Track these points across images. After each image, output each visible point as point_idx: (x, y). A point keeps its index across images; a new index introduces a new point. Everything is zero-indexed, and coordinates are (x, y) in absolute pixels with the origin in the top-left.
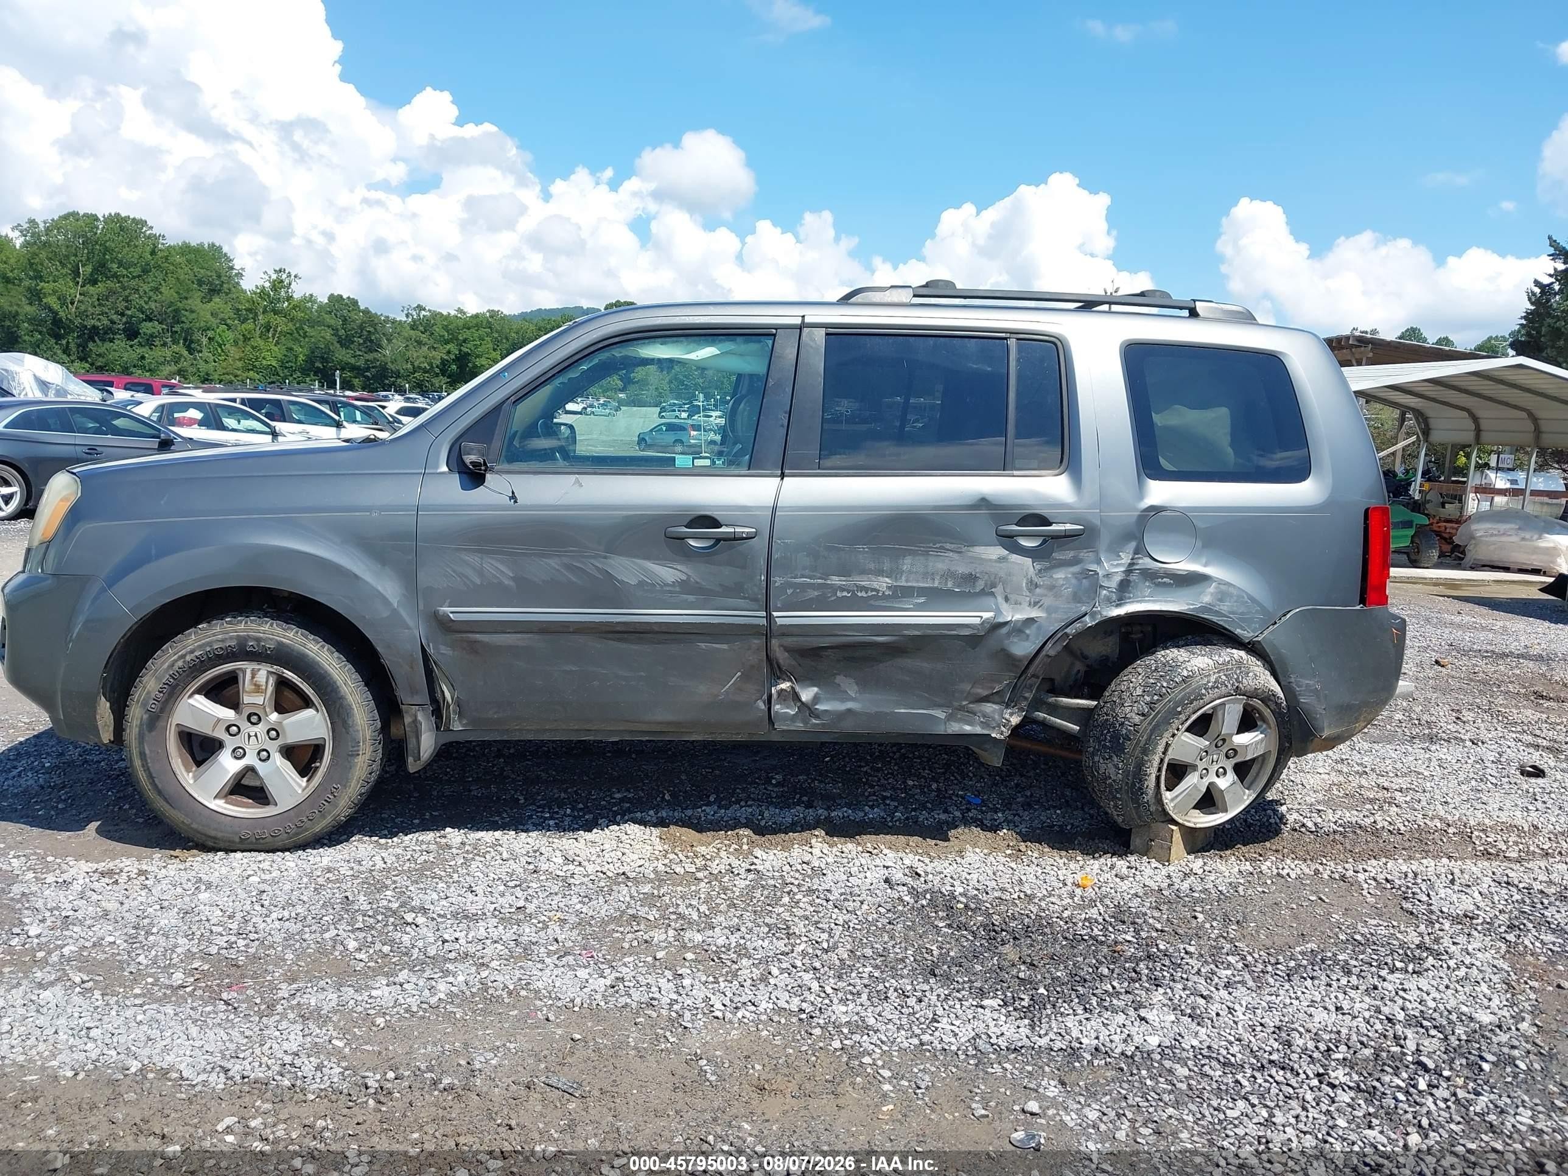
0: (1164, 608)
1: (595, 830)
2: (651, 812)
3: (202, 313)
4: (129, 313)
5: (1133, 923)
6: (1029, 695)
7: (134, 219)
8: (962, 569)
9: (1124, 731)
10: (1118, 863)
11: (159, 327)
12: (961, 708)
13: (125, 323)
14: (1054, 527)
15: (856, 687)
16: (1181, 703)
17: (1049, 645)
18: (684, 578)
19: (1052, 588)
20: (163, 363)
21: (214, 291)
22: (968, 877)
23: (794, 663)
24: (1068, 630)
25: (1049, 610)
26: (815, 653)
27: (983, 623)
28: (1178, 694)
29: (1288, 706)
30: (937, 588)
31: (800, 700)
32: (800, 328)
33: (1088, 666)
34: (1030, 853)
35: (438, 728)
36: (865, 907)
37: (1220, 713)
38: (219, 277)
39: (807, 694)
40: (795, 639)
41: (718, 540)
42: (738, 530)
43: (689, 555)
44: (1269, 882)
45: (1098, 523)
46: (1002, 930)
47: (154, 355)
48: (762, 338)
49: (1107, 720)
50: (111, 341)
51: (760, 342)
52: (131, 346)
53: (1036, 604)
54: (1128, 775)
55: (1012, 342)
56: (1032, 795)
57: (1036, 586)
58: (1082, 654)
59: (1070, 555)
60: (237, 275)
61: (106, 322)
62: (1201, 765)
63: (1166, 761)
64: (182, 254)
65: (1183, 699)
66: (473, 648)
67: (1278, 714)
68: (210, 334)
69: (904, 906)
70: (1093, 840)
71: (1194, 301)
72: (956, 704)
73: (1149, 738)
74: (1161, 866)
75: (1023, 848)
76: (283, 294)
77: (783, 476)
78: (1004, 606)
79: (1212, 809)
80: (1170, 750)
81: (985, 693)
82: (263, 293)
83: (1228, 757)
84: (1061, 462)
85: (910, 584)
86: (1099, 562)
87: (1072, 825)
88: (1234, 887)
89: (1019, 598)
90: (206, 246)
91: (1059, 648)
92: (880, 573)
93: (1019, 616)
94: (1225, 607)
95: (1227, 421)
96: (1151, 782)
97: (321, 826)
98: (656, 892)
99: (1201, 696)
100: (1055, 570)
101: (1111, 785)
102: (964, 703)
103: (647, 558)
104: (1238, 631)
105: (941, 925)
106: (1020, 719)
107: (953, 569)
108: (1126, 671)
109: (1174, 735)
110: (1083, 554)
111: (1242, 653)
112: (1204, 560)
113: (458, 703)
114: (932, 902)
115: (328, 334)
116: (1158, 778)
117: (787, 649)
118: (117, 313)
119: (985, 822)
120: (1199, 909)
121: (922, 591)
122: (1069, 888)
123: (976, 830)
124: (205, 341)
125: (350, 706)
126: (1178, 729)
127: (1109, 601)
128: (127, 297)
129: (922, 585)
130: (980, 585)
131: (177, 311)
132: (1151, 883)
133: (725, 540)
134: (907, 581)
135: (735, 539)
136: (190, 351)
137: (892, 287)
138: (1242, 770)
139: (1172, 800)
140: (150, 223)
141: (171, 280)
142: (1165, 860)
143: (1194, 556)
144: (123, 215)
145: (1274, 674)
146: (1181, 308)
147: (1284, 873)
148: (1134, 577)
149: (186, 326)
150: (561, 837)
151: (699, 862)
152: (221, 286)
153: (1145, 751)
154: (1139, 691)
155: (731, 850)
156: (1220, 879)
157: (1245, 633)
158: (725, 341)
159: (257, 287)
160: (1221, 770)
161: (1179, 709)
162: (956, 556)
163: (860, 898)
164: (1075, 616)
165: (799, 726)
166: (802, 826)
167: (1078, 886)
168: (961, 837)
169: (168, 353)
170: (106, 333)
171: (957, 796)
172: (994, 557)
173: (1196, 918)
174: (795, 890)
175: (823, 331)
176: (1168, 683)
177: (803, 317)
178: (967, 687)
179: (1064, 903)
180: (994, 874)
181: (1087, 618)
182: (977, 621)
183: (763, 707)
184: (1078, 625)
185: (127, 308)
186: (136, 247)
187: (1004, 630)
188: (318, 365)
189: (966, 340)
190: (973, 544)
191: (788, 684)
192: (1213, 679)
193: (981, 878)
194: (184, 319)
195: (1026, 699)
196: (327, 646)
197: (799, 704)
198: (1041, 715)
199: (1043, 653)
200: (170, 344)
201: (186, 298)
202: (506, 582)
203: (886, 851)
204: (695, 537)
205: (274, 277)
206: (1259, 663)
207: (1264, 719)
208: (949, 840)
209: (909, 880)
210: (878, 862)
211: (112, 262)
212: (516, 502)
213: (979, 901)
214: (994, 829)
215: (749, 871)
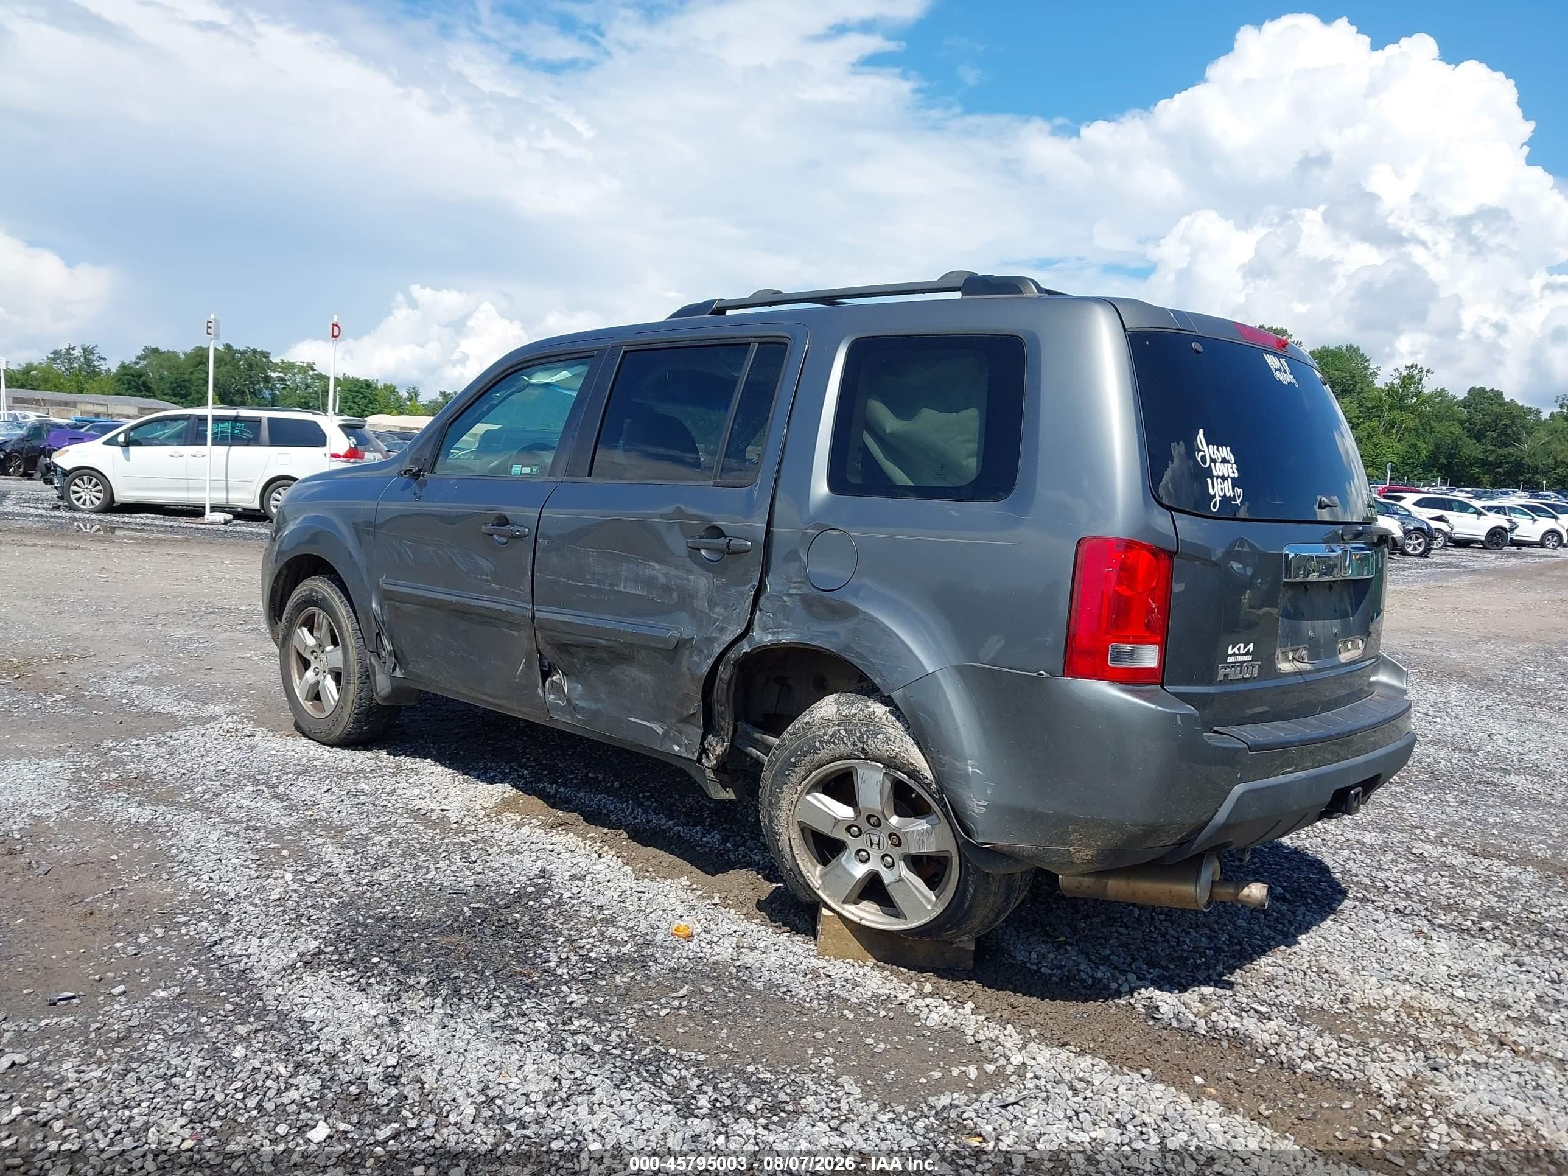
8: (662, 580)
12: (672, 726)
16: (795, 752)
17: (721, 668)
18: (493, 569)
19: (726, 607)
24: (730, 655)
25: (721, 631)
28: (794, 742)
30: (645, 597)
31: (564, 694)
40: (550, 633)
43: (495, 549)
45: (763, 539)
57: (715, 604)
59: (740, 572)
62: (854, 843)
65: (796, 749)
72: (668, 720)
73: (771, 789)
76: (1412, 389)
81: (686, 713)
83: (893, 844)
89: (702, 615)
90: (1344, 348)
92: (604, 576)
99: (815, 750)
100: (729, 589)
102: (674, 721)
106: (723, 749)
107: (655, 578)
109: (796, 792)
110: (751, 573)
115: (1457, 429)
117: (547, 642)
127: (766, 628)
129: (634, 592)
130: (675, 597)
139: (821, 876)
145: (918, 743)
152: (1356, 385)
157: (885, 685)
159: (1386, 384)
160: (888, 858)
164: (733, 638)
165: (567, 719)
178: (672, 704)
181: (745, 643)
183: (541, 694)
184: (738, 649)
187: (689, 647)
188: (1443, 460)
191: (557, 677)
192: (830, 731)
197: (566, 697)
199: (718, 676)
204: (497, 533)
205: (1405, 373)
212: (419, 500)
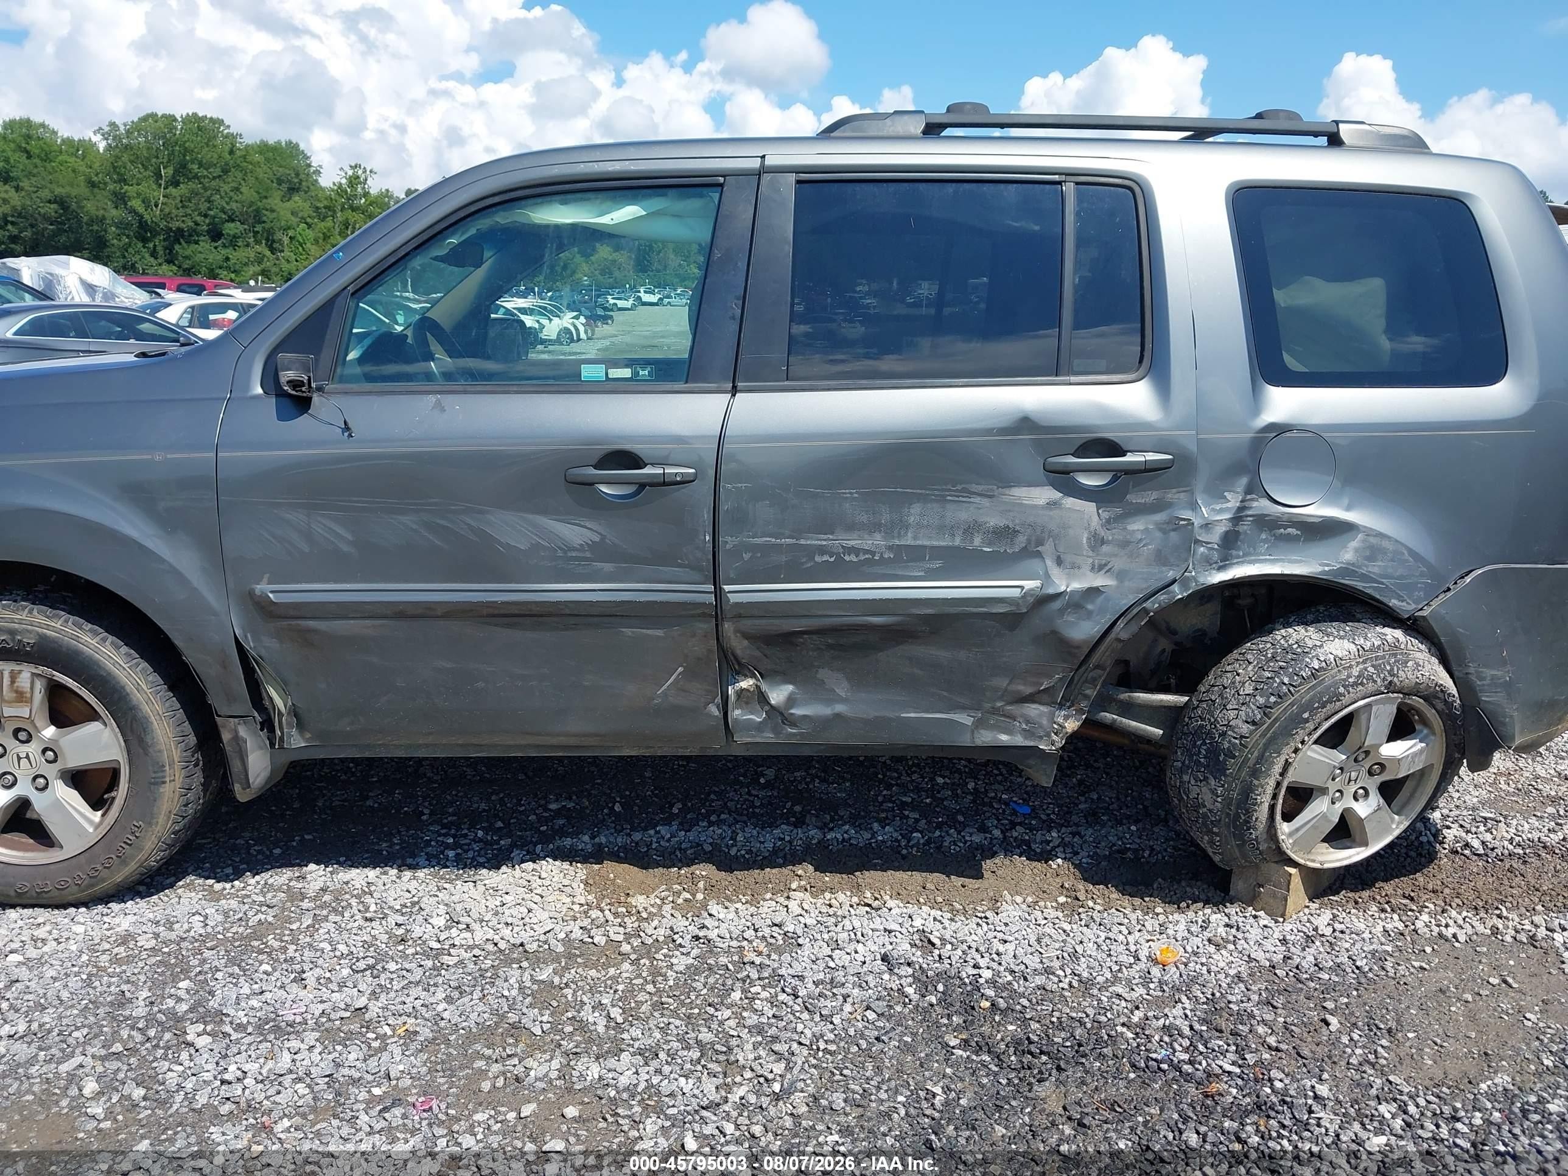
0: (1287, 572)
1: (504, 868)
2: (586, 838)
3: (282, 213)
4: (212, 213)
5: (1235, 1034)
6: (1092, 692)
7: (211, 118)
8: (994, 521)
9: (1226, 745)
10: (1213, 918)
11: (241, 228)
12: (995, 711)
13: (208, 225)
14: (1129, 458)
15: (845, 684)
16: (1308, 707)
17: (1121, 624)
18: (597, 539)
19: (1124, 544)
20: (246, 264)
21: (293, 190)
22: (1001, 948)
23: (757, 653)
24: (1147, 605)
25: (1121, 576)
26: (787, 639)
27: (1024, 597)
28: (1304, 693)
29: (1463, 706)
30: (958, 548)
31: (769, 703)
32: (759, 173)
33: (1176, 644)
34: (1091, 903)
35: (272, 745)
36: (848, 1008)
37: (1363, 717)
38: (297, 175)
39: (778, 695)
40: (757, 622)
41: (642, 486)
42: (670, 470)
43: (601, 506)
44: (1428, 950)
45: (1193, 448)
46: (1042, 1053)
47: (237, 256)
48: (705, 190)
49: (1201, 726)
50: (197, 243)
51: (701, 196)
52: (216, 248)
53: (1101, 567)
54: (1230, 804)
55: (1069, 188)
56: (1099, 798)
57: (1103, 542)
58: (1168, 628)
59: (1151, 497)
60: (314, 172)
61: (191, 224)
62: (1332, 787)
63: (1285, 784)
64: (261, 153)
65: (1311, 701)
66: (306, 638)
67: (1447, 716)
68: (291, 233)
69: (905, 1004)
70: (1179, 882)
71: (1337, 123)
72: (988, 706)
73: (1261, 757)
74: (1272, 924)
75: (1081, 896)
76: (359, 190)
77: (734, 391)
78: (1055, 572)
79: (1346, 842)
80: (1291, 771)
81: (1028, 690)
82: (340, 190)
83: (1371, 773)
84: (1141, 362)
85: (919, 542)
86: (1194, 506)
87: (1152, 849)
88: (1379, 958)
89: (1079, 560)
90: (283, 144)
91: (1134, 628)
92: (874, 527)
93: (1076, 585)
94: (1375, 568)
95: (1382, 299)
96: (1263, 812)
97: (122, 875)
98: (557, 980)
99: (1338, 697)
100: (1130, 520)
101: (1205, 816)
102: (999, 704)
103: (544, 512)
104: (1394, 602)
105: (953, 1042)
106: (1078, 724)
107: (981, 520)
108: (1230, 657)
109: (1296, 751)
110: (1171, 495)
111: (1398, 633)
112: (1346, 501)
113: (295, 712)
114: (945, 1000)
116: (1272, 808)
117: (746, 636)
118: (200, 214)
119: (1033, 846)
120: (1330, 1005)
121: (937, 552)
122: (1142, 965)
123: (1020, 861)
124: (286, 240)
125: (146, 718)
126: (1303, 742)
127: (1209, 563)
128: (209, 198)
129: (936, 543)
130: (1021, 540)
131: (257, 211)
132: (1259, 955)
133: (652, 485)
134: (915, 538)
135: (664, 484)
136: (273, 250)
137: (896, 112)
138: (1390, 791)
139: (1290, 835)
140: (227, 122)
141: (251, 180)
142: (1279, 913)
143: (1331, 498)
144: (200, 115)
145: (1445, 662)
146: (1316, 134)
147: (1449, 932)
148: (1245, 527)
149: (267, 226)
150: (458, 877)
151: (631, 923)
152: (300, 184)
153: (1255, 773)
154: (1249, 689)
155: (680, 901)
156: (1358, 946)
157: (1404, 606)
158: (650, 196)
159: (334, 184)
160: (1361, 791)
161: (1306, 715)
162: (985, 502)
163: (844, 991)
164: (1160, 584)
165: (768, 737)
166: (785, 857)
167: (1156, 962)
168: (999, 873)
169: (251, 253)
170: (190, 235)
171: (1000, 800)
172: (1042, 502)
173: (1327, 1024)
174: (754, 975)
175: (792, 177)
176: (1291, 678)
177: (763, 157)
178: (1002, 682)
179: (1134, 995)
180: (1039, 941)
181: (1175, 588)
182: (1016, 593)
183: (717, 713)
184: (1162, 597)
185: (210, 209)
186: (215, 146)
187: (1057, 605)
189: (1002, 186)
190: (1009, 482)
191: (751, 682)
192: (1355, 672)
193: (1020, 952)
194: (265, 218)
195: (1086, 697)
196: (111, 638)
197: (767, 708)
198: (1108, 716)
199: (1112, 635)
200: (252, 244)
201: (266, 197)
202: (345, 548)
203: (891, 903)
204: (608, 482)
205: (350, 173)
206: (1423, 647)
207: (1425, 722)
208: (981, 877)
209: (917, 957)
210: (878, 924)
211: (193, 163)
212: (350, 436)
213: (1014, 994)
214: (1045, 857)
215: (697, 938)
